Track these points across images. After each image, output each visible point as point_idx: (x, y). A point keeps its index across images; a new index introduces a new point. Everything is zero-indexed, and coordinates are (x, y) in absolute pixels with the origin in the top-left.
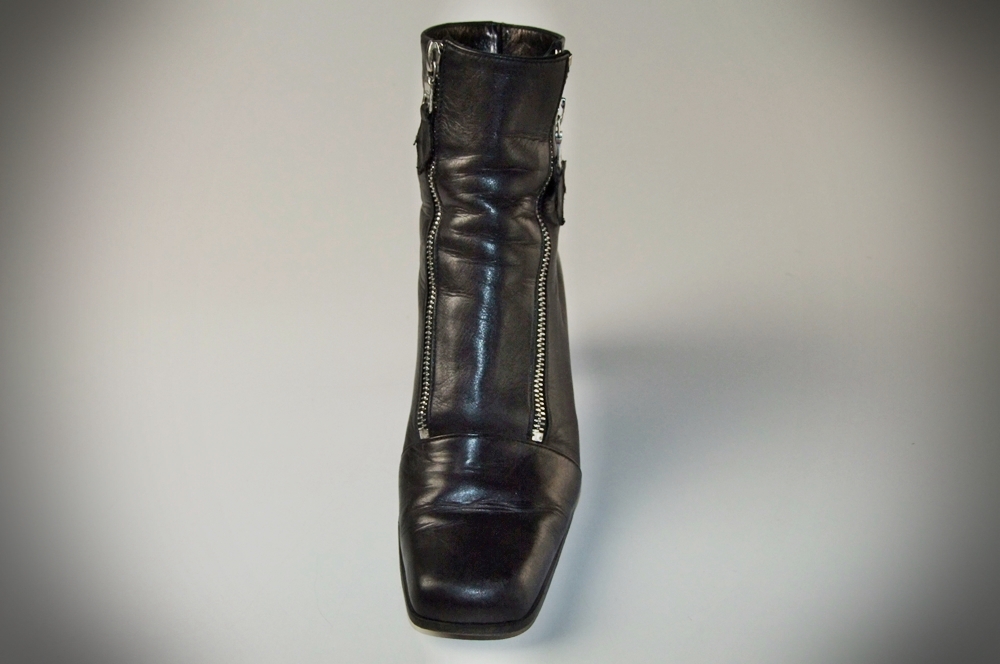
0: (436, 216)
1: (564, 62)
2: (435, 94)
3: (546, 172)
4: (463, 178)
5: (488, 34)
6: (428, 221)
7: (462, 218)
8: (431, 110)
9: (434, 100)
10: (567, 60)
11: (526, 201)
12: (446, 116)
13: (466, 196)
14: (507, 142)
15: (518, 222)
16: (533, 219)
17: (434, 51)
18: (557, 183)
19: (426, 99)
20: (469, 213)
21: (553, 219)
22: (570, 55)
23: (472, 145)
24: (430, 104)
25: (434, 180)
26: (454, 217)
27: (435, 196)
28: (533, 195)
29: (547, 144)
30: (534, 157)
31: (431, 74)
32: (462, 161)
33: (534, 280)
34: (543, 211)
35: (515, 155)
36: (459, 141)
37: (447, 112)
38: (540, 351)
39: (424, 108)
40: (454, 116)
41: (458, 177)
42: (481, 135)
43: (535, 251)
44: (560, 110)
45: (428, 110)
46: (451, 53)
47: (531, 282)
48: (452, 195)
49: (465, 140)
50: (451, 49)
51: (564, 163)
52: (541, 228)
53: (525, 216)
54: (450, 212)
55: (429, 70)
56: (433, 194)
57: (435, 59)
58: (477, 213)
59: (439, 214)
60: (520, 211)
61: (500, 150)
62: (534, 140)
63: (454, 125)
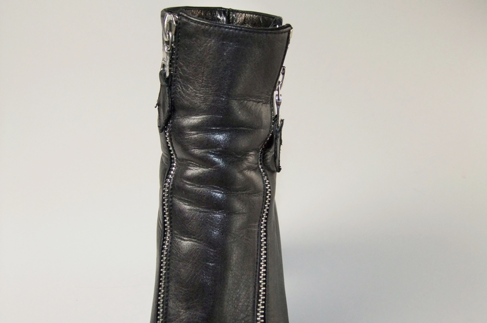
0: (171, 166)
1: (287, 34)
2: (170, 61)
3: (268, 130)
4: (195, 136)
5: (219, 17)
6: (165, 170)
7: (194, 171)
8: (168, 75)
9: (170, 66)
10: (289, 32)
11: (250, 155)
12: (180, 80)
13: (197, 151)
14: (235, 104)
15: (244, 175)
16: (256, 169)
17: (170, 23)
18: (276, 139)
19: (163, 66)
20: (200, 167)
21: (272, 167)
22: (292, 28)
23: (203, 106)
24: (167, 69)
25: (170, 136)
26: (188, 169)
27: (171, 149)
28: (257, 150)
29: (268, 105)
30: (258, 117)
31: (167, 43)
32: (195, 120)
33: (257, 224)
34: (263, 161)
35: (241, 115)
36: (191, 103)
37: (181, 77)
38: (261, 286)
39: (162, 74)
40: (187, 80)
41: (191, 134)
42: (211, 98)
43: (258, 198)
44: (281, 76)
45: (165, 74)
46: (185, 24)
47: (254, 227)
48: (185, 150)
49: (197, 101)
50: (185, 20)
51: (282, 121)
52: (263, 177)
53: (249, 168)
54: (184, 165)
55: (166, 40)
56: (169, 147)
57: (170, 30)
58: (207, 168)
59: (175, 164)
60: (246, 164)
61: (227, 111)
62: (259, 102)
63: (187, 88)
